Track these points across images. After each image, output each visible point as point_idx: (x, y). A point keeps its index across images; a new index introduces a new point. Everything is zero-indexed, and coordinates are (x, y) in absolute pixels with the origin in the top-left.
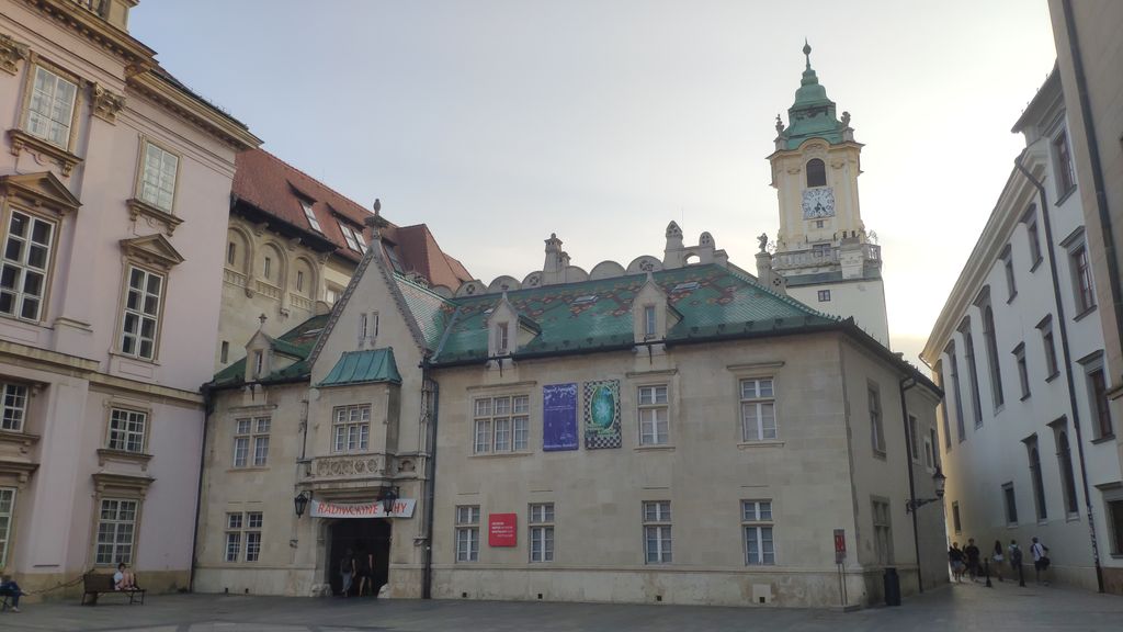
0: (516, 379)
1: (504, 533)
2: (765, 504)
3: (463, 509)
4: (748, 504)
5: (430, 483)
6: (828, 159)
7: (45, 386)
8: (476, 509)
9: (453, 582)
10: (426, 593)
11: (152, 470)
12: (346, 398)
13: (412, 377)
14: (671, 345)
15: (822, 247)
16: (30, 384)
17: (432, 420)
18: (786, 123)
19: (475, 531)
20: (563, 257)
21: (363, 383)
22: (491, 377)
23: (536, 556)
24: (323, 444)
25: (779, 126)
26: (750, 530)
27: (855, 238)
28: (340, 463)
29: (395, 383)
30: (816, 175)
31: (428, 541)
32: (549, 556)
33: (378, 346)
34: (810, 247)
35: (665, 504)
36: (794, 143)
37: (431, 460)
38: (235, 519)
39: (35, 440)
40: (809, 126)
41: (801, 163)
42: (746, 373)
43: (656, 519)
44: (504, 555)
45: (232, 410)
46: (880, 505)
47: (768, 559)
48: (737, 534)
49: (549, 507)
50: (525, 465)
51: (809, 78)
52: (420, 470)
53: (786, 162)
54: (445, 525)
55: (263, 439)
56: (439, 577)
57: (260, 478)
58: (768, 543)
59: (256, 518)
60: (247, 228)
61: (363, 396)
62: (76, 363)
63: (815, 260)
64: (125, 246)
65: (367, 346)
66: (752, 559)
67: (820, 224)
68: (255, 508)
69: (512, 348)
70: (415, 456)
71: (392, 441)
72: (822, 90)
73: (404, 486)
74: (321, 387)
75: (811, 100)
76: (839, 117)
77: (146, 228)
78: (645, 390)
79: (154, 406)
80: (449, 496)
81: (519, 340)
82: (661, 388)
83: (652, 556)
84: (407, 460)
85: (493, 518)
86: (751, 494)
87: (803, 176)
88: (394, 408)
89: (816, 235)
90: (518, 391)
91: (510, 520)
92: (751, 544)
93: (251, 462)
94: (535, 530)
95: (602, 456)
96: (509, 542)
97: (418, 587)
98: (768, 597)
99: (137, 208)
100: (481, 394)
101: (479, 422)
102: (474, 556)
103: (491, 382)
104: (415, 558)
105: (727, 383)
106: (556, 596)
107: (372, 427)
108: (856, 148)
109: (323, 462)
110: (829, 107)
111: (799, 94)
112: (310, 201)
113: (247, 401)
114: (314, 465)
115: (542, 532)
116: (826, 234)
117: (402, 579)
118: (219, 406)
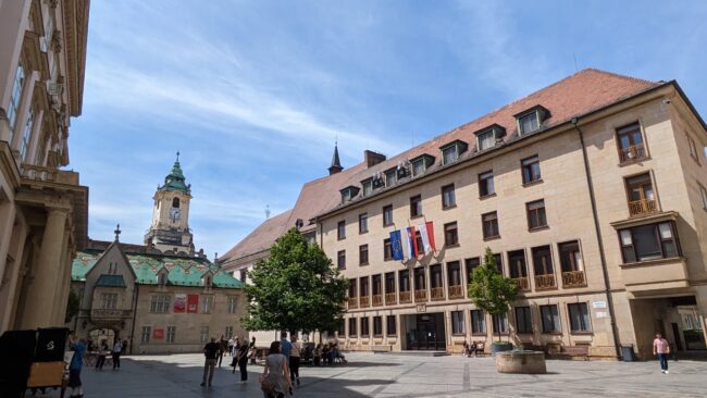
1: (159, 335)
3: (145, 328)
5: (134, 319)
6: (181, 198)
9: (140, 348)
12: (108, 290)
13: (130, 287)
19: (148, 335)
21: (114, 287)
22: (158, 289)
23: (168, 341)
28: (103, 312)
29: (126, 288)
30: (176, 203)
31: (132, 337)
32: (172, 341)
34: (169, 229)
35: (208, 327)
37: (135, 312)
40: (175, 184)
41: (172, 197)
43: (204, 331)
44: (158, 341)
49: (174, 328)
50: (167, 316)
51: (177, 165)
52: (131, 316)
54: (138, 332)
56: (134, 347)
61: (115, 291)
63: (171, 235)
65: (112, 273)
67: (174, 222)
69: (166, 282)
70: (130, 311)
72: (181, 172)
73: (127, 321)
74: (98, 286)
75: (177, 174)
76: (186, 184)
78: (205, 298)
80: (141, 324)
82: (209, 298)
83: (202, 340)
84: (128, 312)
85: (155, 331)
86: (228, 326)
87: (171, 203)
88: (125, 296)
89: (173, 225)
90: (167, 294)
91: (162, 331)
94: (169, 335)
95: (191, 315)
96: (161, 337)
100: (154, 295)
101: (152, 303)
102: (148, 340)
103: (158, 291)
105: (226, 299)
106: (174, 351)
107: (118, 302)
109: (97, 311)
110: (183, 179)
111: (174, 171)
115: (171, 335)
116: (176, 225)
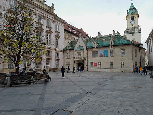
0: (96, 49)
1: (96, 65)
2: (123, 62)
3: (91, 63)
4: (122, 62)
5: (88, 60)
6: (134, 16)
7: (51, 51)
8: (93, 63)
9: (90, 69)
10: (88, 71)
11: (59, 59)
13: (85, 49)
14: (114, 46)
15: (133, 28)
16: (50, 51)
17: (87, 54)
18: (128, 11)
19: (92, 65)
20: (100, 34)
21: (80, 50)
22: (94, 49)
23: (99, 67)
24: (76, 56)
25: (127, 12)
26: (122, 65)
27: (137, 27)
28: (78, 58)
29: (84, 50)
31: (88, 66)
33: (81, 46)
34: (131, 28)
35: (113, 62)
36: (129, 14)
37: (88, 58)
38: (67, 63)
39: (51, 56)
40: (132, 11)
41: (130, 17)
42: (122, 49)
43: (112, 64)
45: (66, 52)
46: (136, 62)
47: (124, 68)
48: (121, 65)
49: (100, 62)
51: (132, 4)
52: (87, 59)
53: (128, 17)
54: (89, 64)
55: (70, 55)
56: (89, 69)
57: (70, 59)
58: (124, 66)
59: (69, 63)
60: (65, 32)
61: (80, 51)
62: (54, 49)
63: (132, 30)
64: (55, 36)
66: (122, 68)
67: (133, 25)
68: (69, 62)
69: (96, 46)
70: (86, 57)
71: (83, 56)
72: (134, 6)
73: (85, 60)
74: (76, 50)
75: (132, 8)
76: (136, 10)
77: (57, 34)
78: (111, 51)
79: (59, 52)
80: (90, 61)
81: (96, 45)
82: (113, 50)
83: (111, 67)
84: (85, 58)
85: (94, 63)
86: (122, 61)
87: (131, 19)
88: (84, 52)
89: (132, 27)
90: (97, 51)
92: (122, 66)
93: (68, 58)
94: (99, 65)
95: (106, 58)
96: (96, 66)
97: (87, 70)
98: (123, 71)
99: (56, 32)
100: (93, 51)
101: (92, 54)
102: (92, 67)
103: (94, 50)
104: (87, 67)
105: (120, 50)
106: (101, 71)
107: (81, 54)
108: (138, 14)
109: (77, 58)
111: (131, 7)
112: (70, 27)
113: (68, 51)
114: (76, 58)
115: (100, 65)
117: (85, 69)
118: (65, 52)
